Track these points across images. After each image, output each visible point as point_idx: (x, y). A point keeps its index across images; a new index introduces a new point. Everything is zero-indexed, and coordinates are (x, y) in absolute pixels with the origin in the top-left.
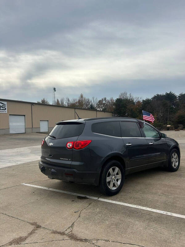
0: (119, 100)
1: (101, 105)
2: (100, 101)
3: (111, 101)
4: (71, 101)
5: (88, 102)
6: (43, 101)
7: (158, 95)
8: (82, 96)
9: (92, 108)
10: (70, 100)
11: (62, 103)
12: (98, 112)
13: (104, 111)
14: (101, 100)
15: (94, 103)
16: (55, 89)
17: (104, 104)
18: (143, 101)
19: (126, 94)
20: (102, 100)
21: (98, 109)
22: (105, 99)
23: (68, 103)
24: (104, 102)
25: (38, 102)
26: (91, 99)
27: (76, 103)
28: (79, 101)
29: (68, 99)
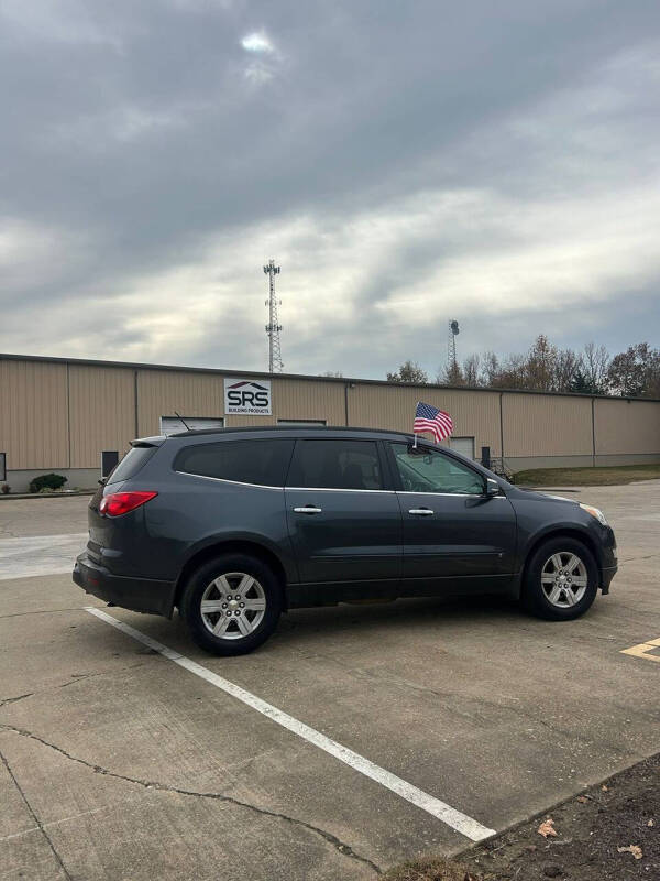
1: (625, 374)
2: (617, 361)
4: (504, 364)
5: (569, 363)
6: (407, 372)
8: (542, 345)
9: (582, 389)
10: (500, 360)
11: (471, 375)
13: (636, 396)
14: (625, 352)
15: (595, 366)
16: (454, 326)
17: (638, 369)
20: (631, 352)
21: (612, 392)
22: (643, 350)
23: (492, 374)
24: (638, 361)
25: (390, 377)
26: (579, 351)
27: (521, 370)
28: (533, 362)
29: (494, 356)
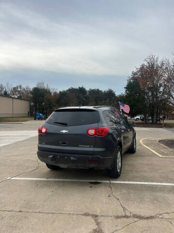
0: (36, 89)
1: (16, 92)
2: (14, 88)
3: (27, 88)
5: (1, 87)
7: (72, 88)
12: (14, 100)
13: (20, 98)
14: (16, 87)
15: (9, 90)
17: (19, 91)
18: (60, 92)
19: (43, 84)
22: (20, 86)
24: (19, 89)
